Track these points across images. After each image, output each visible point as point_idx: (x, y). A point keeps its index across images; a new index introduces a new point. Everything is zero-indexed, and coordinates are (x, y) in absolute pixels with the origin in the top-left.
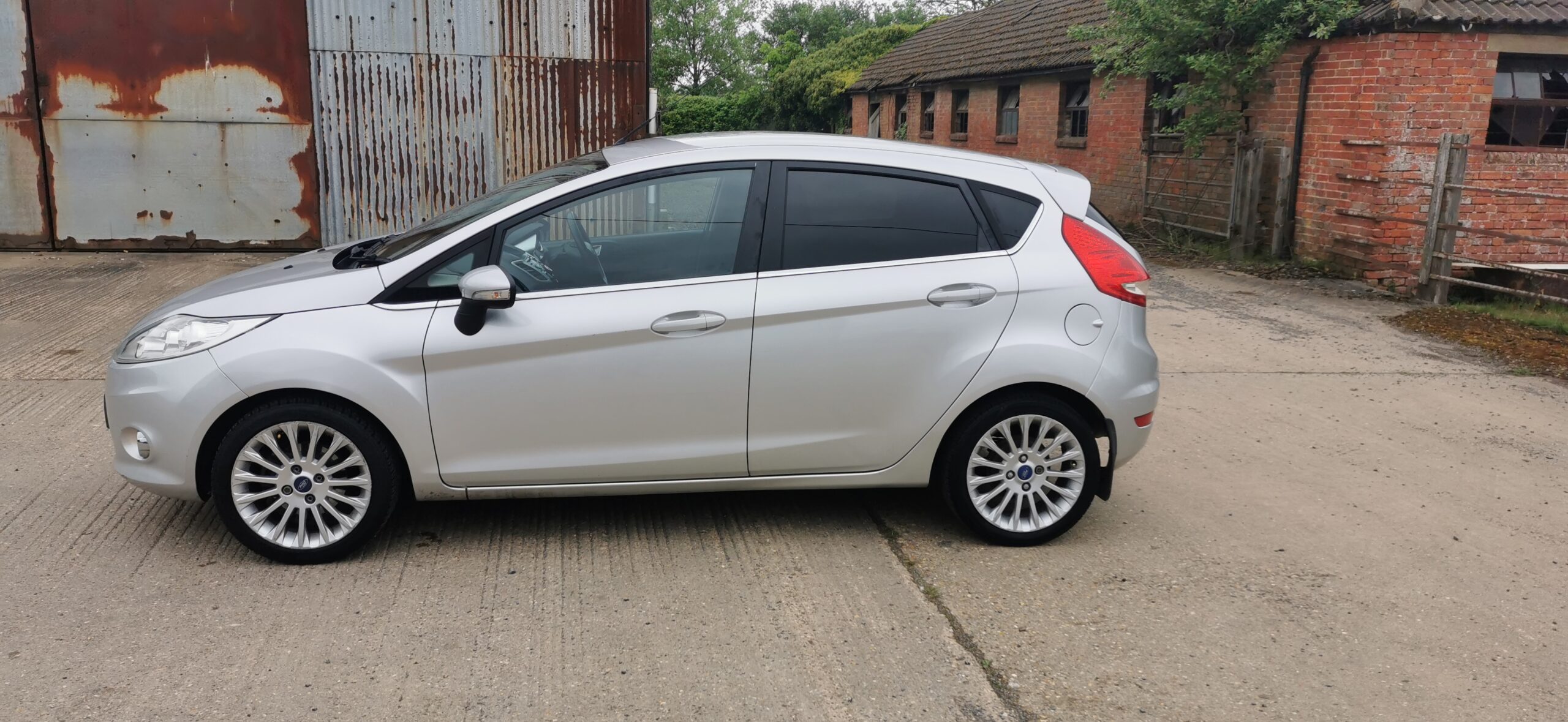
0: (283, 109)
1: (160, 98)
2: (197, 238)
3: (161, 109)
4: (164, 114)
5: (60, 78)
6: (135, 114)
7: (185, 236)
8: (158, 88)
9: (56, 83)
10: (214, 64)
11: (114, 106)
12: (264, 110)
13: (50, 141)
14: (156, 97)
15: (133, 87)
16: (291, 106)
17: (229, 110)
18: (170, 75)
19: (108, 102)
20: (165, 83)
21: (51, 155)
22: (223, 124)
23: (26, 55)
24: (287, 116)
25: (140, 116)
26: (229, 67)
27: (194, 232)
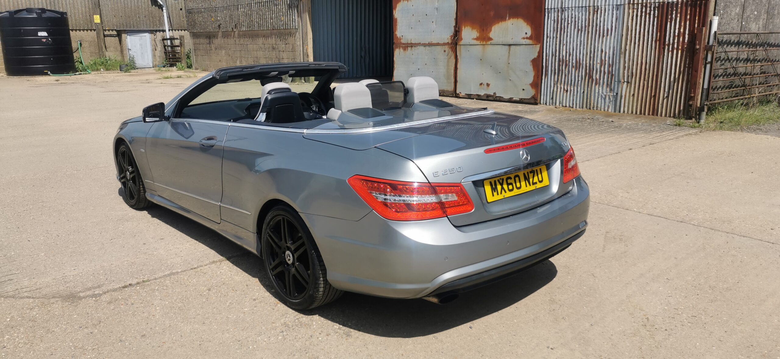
0: (530, 38)
1: (491, 35)
2: (497, 95)
3: (490, 39)
4: (492, 42)
5: (463, 28)
6: (483, 42)
7: (493, 94)
8: (491, 31)
9: (462, 30)
10: (509, 19)
11: (477, 39)
12: (524, 38)
13: (458, 54)
14: (490, 34)
15: (483, 30)
16: (533, 36)
17: (512, 39)
18: (495, 25)
19: (475, 37)
20: (493, 28)
21: (458, 59)
22: (510, 45)
23: (455, 19)
24: (532, 41)
25: (484, 43)
26: (514, 19)
27: (496, 93)
